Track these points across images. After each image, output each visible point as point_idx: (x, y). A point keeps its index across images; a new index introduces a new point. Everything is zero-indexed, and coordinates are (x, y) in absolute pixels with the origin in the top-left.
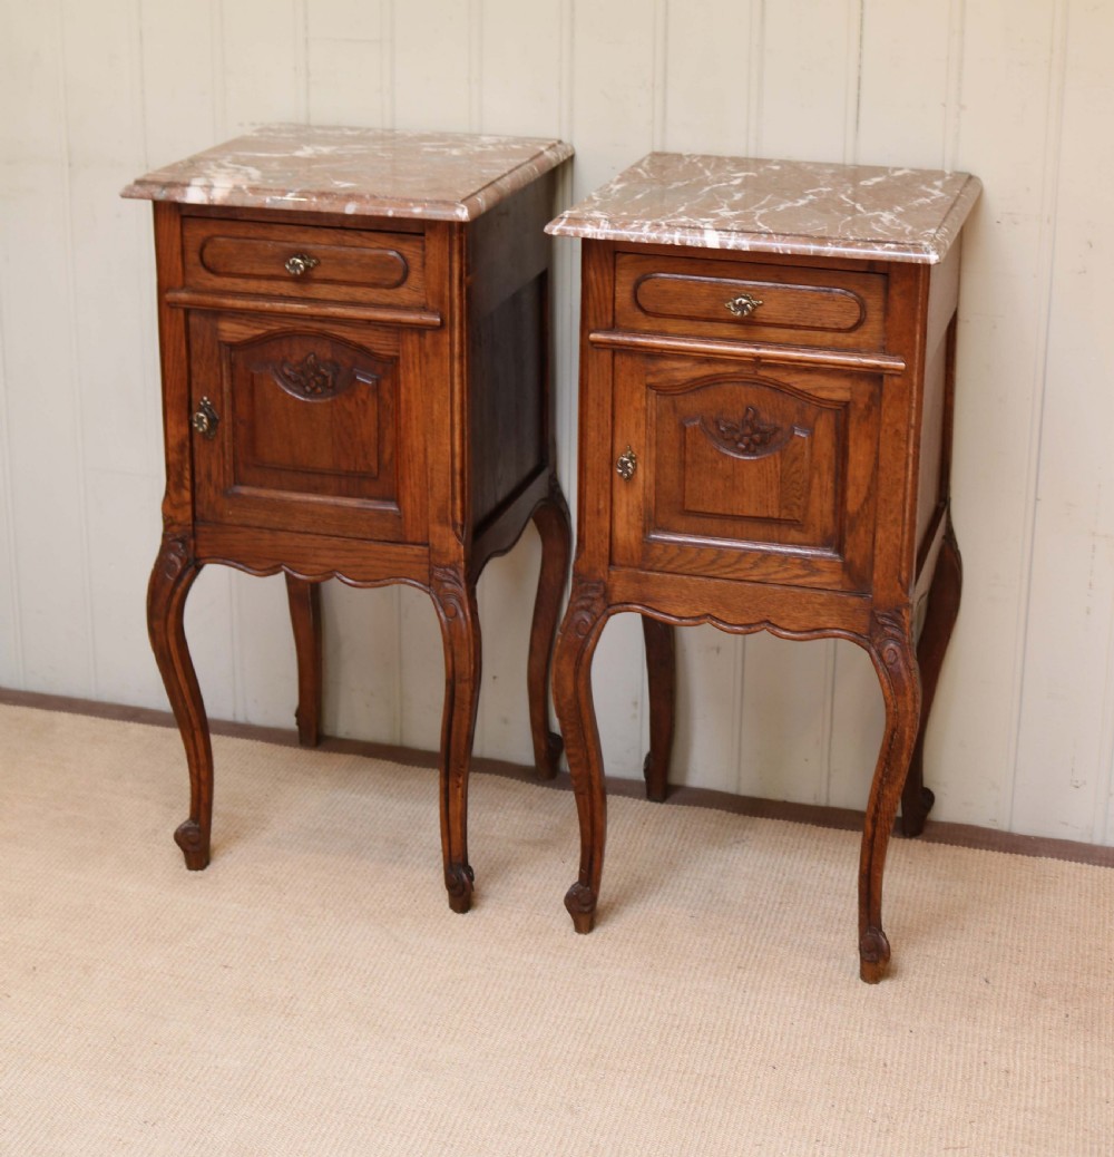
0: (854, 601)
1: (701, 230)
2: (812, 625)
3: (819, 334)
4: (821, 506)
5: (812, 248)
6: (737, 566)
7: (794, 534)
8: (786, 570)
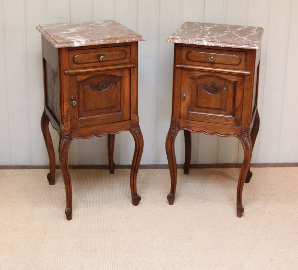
0: (237, 128)
1: (203, 41)
2: (227, 133)
3: (230, 66)
4: (230, 105)
5: (229, 46)
6: (210, 119)
7: (223, 112)
8: (221, 120)
